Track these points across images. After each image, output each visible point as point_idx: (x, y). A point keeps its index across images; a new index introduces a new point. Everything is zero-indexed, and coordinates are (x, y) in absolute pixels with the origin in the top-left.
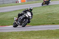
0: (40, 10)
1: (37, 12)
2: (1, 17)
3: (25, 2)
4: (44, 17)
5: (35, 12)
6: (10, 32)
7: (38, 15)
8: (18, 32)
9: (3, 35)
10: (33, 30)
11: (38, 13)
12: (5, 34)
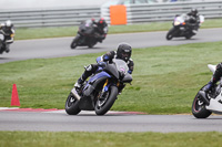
0: (180, 59)
1: (168, 65)
2: (35, 76)
3: (124, 24)
4: (193, 84)
5: (164, 62)
6: (66, 133)
7: (174, 74)
8: (96, 133)
9: (43, 143)
10: (155, 129)
11: (175, 70)
12: (50, 139)
